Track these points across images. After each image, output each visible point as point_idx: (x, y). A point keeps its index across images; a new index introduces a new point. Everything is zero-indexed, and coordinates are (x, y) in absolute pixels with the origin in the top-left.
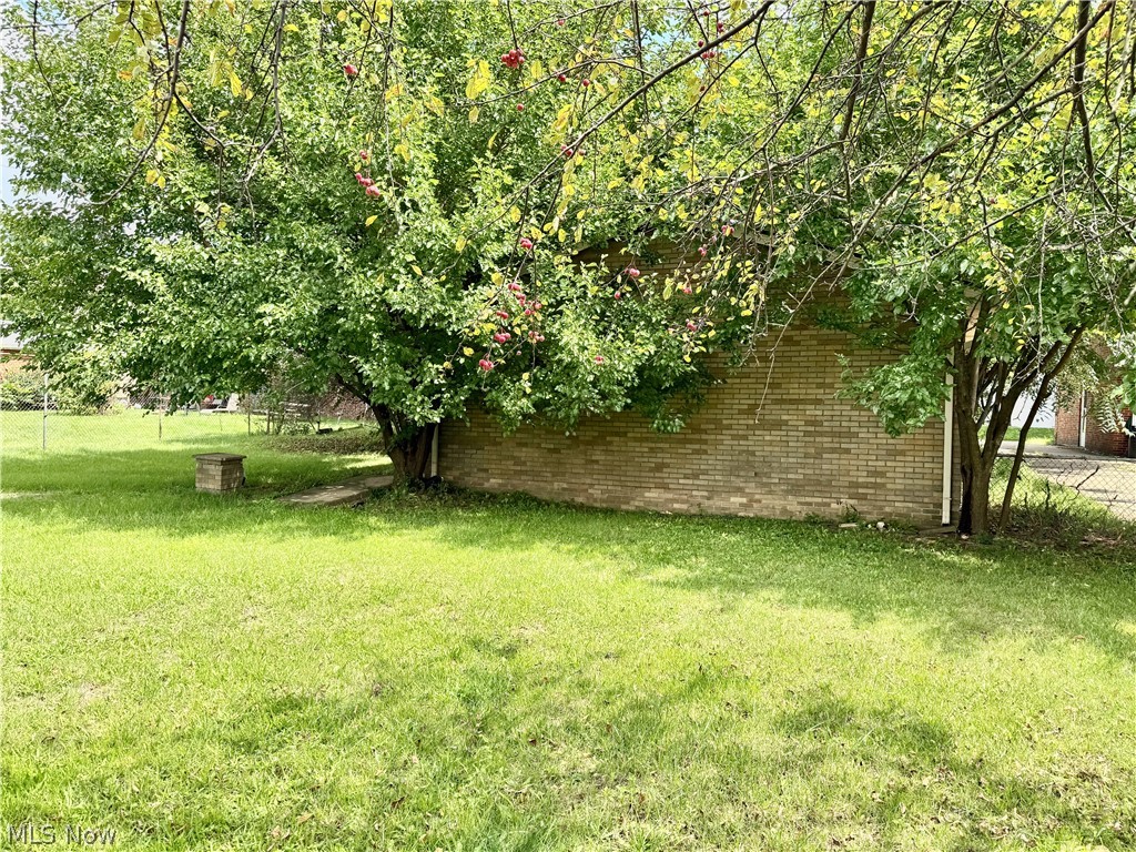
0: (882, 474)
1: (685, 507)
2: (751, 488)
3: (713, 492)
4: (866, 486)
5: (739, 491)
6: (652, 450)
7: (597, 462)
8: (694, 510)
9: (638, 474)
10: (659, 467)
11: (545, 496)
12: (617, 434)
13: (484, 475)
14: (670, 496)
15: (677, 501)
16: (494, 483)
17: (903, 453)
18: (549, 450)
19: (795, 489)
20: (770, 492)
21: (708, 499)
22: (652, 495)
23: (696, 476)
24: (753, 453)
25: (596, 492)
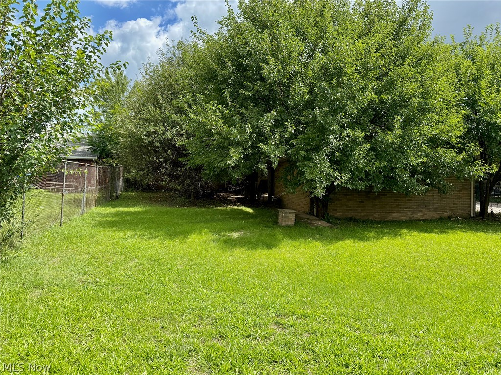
0: (457, 204)
1: (405, 218)
2: (424, 210)
3: (413, 213)
4: (453, 207)
5: (421, 211)
6: (395, 200)
7: (377, 205)
8: (407, 219)
9: (390, 208)
10: (397, 206)
11: (357, 218)
12: (384, 195)
13: (334, 212)
14: (401, 215)
15: (402, 216)
16: (338, 215)
17: (461, 198)
18: (360, 202)
19: (436, 210)
20: (430, 211)
21: (412, 215)
22: (395, 215)
23: (409, 208)
24: (425, 200)
25: (376, 215)
